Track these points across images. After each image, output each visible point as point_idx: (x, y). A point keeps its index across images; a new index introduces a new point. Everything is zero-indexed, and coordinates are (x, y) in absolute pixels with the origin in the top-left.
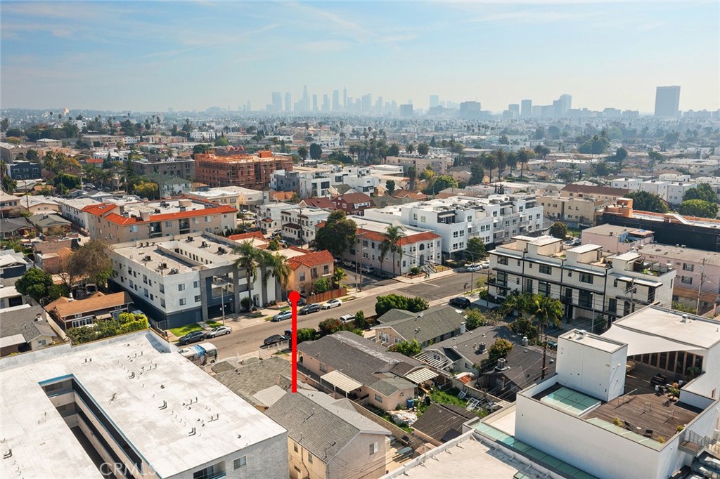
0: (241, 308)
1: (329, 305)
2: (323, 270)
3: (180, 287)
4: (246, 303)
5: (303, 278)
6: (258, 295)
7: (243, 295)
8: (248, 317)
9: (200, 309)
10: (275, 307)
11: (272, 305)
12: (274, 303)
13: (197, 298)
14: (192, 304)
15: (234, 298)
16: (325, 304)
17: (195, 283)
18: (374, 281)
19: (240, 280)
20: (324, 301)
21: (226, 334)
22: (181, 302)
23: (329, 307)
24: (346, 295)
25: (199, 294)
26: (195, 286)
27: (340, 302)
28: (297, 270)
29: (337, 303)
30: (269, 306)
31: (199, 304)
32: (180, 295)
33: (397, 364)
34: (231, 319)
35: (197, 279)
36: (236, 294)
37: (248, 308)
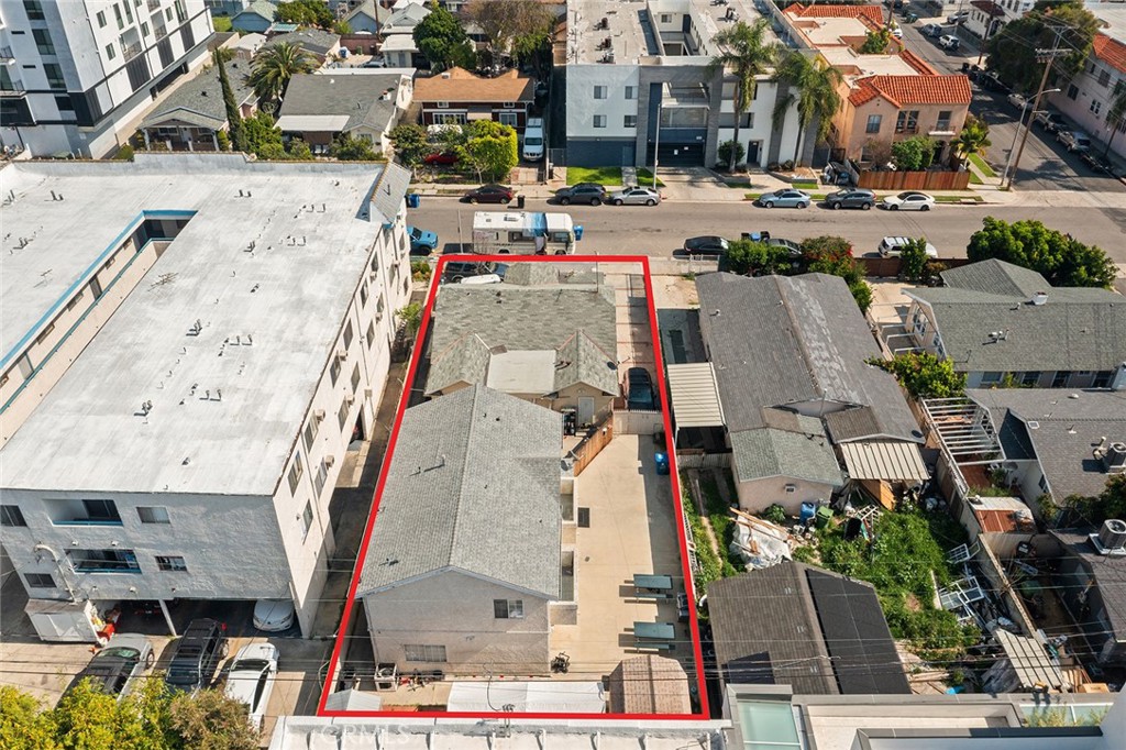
0: (718, 160)
1: (898, 201)
2: (935, 120)
3: (598, 92)
4: (730, 151)
5: (873, 128)
6: (762, 141)
7: (725, 136)
8: (719, 182)
9: (632, 144)
10: (786, 175)
11: (785, 169)
12: (789, 167)
13: (628, 120)
14: (616, 130)
15: (705, 137)
16: (893, 198)
17: (629, 90)
18: (1070, 172)
19: (724, 102)
20: (892, 189)
21: (647, 204)
22: (597, 122)
23: (895, 208)
24: (966, 189)
25: (633, 112)
26: (628, 96)
27: (930, 202)
28: (863, 107)
29: (919, 203)
30: (777, 169)
31: (631, 132)
32: (594, 106)
33: (847, 406)
34: (687, 178)
35: (634, 83)
36: (710, 128)
37: (729, 165)
